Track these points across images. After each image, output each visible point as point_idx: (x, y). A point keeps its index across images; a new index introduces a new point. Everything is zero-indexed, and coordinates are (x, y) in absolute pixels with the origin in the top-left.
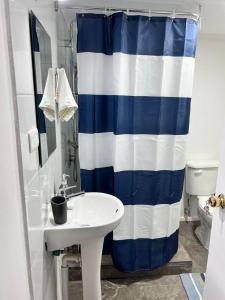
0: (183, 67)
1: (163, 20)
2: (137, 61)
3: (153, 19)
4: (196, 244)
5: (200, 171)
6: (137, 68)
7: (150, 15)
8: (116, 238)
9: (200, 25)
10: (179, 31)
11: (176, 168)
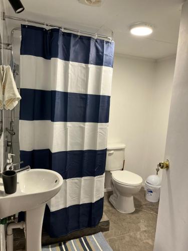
0: (103, 73)
1: (89, 39)
2: (70, 66)
3: (81, 38)
4: (111, 208)
5: (112, 152)
6: (70, 71)
7: (79, 34)
8: (53, 209)
9: (113, 46)
10: (99, 48)
11: (99, 148)
